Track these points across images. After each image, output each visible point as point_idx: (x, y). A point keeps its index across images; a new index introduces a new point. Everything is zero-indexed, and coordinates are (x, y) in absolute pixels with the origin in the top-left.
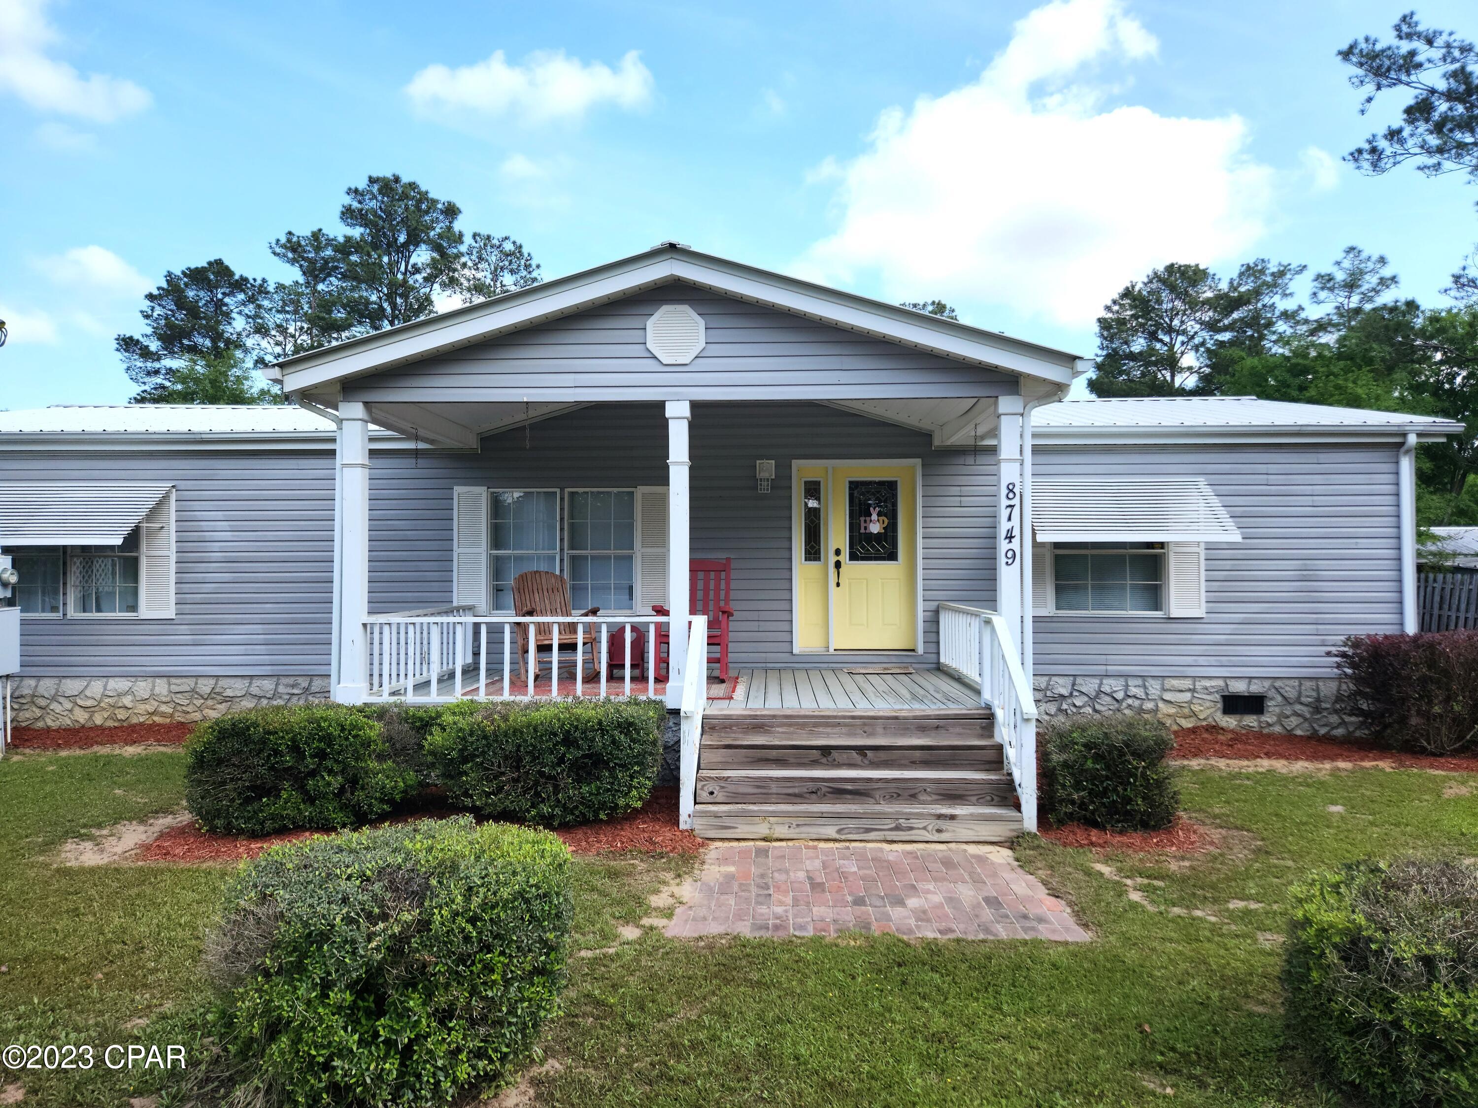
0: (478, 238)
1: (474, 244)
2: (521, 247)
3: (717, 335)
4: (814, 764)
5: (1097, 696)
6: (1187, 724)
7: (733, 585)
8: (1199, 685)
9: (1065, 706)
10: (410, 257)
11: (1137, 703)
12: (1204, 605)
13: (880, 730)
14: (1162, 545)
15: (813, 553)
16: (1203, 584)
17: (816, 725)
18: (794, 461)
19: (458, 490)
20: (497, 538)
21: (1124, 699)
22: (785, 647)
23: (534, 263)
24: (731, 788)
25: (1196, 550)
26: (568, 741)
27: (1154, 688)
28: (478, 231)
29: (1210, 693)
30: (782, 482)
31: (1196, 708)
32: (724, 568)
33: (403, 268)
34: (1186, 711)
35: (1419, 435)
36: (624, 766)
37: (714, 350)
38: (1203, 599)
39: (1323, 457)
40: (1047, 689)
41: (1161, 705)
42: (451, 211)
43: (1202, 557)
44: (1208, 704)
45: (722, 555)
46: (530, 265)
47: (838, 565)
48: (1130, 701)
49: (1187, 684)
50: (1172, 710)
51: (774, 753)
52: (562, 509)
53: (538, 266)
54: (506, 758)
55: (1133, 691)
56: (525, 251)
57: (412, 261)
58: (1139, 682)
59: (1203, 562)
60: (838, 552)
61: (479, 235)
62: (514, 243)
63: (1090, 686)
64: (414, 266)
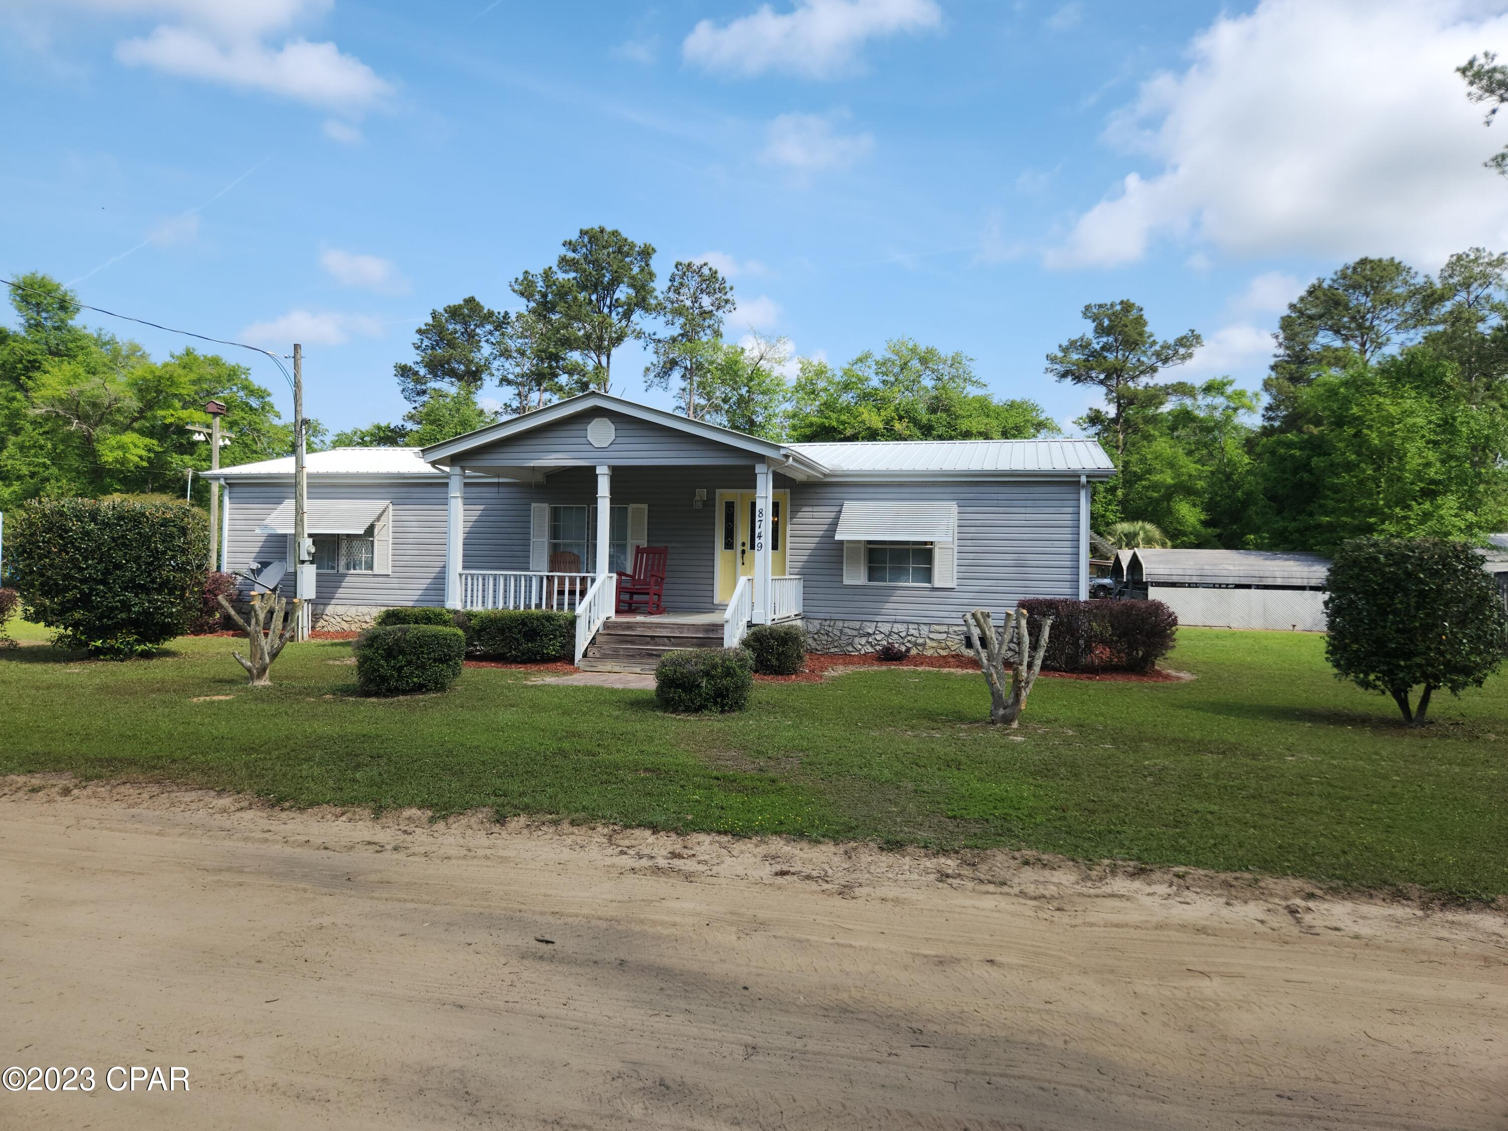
0: (680, 267)
1: (677, 272)
2: (716, 272)
3: (620, 433)
4: (648, 643)
5: (890, 635)
6: (943, 653)
7: (668, 562)
8: (951, 630)
9: (870, 640)
10: (614, 293)
11: (913, 639)
12: (955, 580)
13: (685, 630)
14: (932, 543)
15: (729, 545)
16: (955, 567)
17: (656, 627)
18: (718, 491)
19: (534, 505)
20: (555, 533)
21: (905, 637)
22: (709, 600)
23: (728, 285)
24: (602, 651)
25: (951, 546)
26: (524, 623)
27: (925, 630)
28: (680, 261)
29: (958, 635)
30: (709, 504)
31: (949, 644)
32: (663, 552)
33: (608, 302)
34: (943, 645)
35: (1087, 476)
36: (546, 635)
37: (619, 440)
38: (955, 577)
39: (1032, 489)
40: (860, 629)
41: (928, 641)
42: (646, 253)
43: (956, 551)
44: (957, 641)
45: (662, 545)
46: (724, 288)
47: (743, 552)
48: (909, 638)
49: (944, 629)
50: (935, 644)
51: (629, 638)
52: (588, 517)
53: (731, 289)
54: (499, 630)
55: (912, 632)
56: (720, 276)
57: (615, 297)
58: (916, 626)
59: (956, 554)
60: (743, 544)
61: (681, 264)
62: (710, 269)
63: (885, 628)
64: (617, 300)
